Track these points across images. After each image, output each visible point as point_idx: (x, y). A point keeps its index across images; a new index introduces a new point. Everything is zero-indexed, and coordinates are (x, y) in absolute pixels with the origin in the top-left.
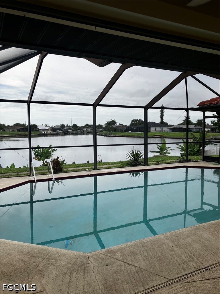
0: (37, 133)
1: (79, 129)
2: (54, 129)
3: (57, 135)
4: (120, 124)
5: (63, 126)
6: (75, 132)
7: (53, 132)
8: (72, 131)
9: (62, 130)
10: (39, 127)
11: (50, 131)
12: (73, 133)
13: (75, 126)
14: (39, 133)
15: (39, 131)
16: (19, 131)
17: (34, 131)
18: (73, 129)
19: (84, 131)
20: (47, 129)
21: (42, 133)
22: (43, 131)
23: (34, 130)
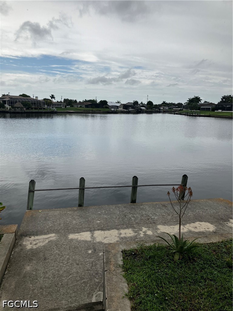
0: (107, 110)
1: (154, 107)
2: (125, 106)
3: (129, 113)
4: (205, 102)
5: (136, 103)
6: (150, 110)
7: (124, 110)
8: (146, 109)
9: (134, 108)
10: (109, 104)
11: (121, 109)
12: (147, 112)
13: (150, 103)
14: (108, 110)
15: (109, 108)
16: (88, 107)
17: (104, 108)
18: (147, 107)
19: (160, 109)
20: (118, 106)
21: (111, 110)
22: (113, 108)
23: (104, 106)
